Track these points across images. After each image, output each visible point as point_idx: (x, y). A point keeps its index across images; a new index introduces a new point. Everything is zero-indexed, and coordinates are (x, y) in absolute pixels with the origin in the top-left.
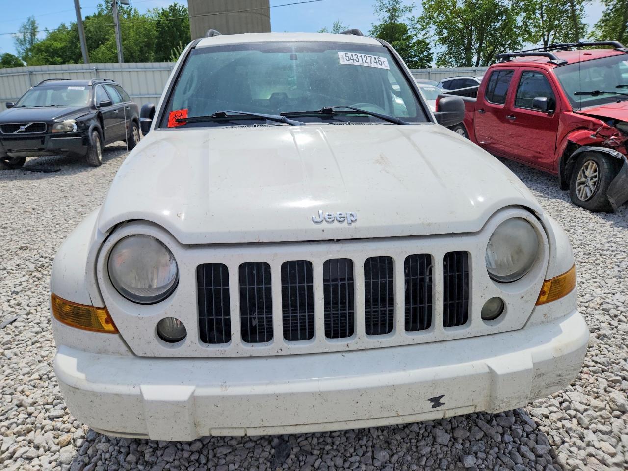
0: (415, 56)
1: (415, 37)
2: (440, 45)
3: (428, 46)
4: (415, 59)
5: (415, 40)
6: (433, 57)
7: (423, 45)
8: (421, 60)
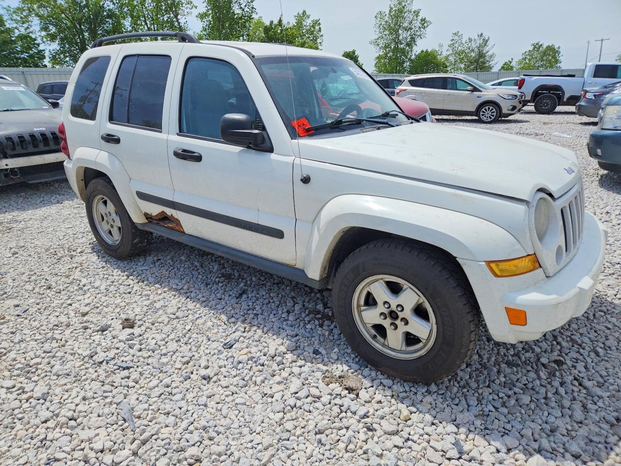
0: (22, 52)
1: (16, 31)
2: (49, 42)
3: (36, 42)
4: (23, 56)
5: (17, 33)
6: (45, 55)
7: (28, 41)
8: (31, 56)
